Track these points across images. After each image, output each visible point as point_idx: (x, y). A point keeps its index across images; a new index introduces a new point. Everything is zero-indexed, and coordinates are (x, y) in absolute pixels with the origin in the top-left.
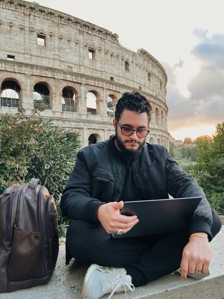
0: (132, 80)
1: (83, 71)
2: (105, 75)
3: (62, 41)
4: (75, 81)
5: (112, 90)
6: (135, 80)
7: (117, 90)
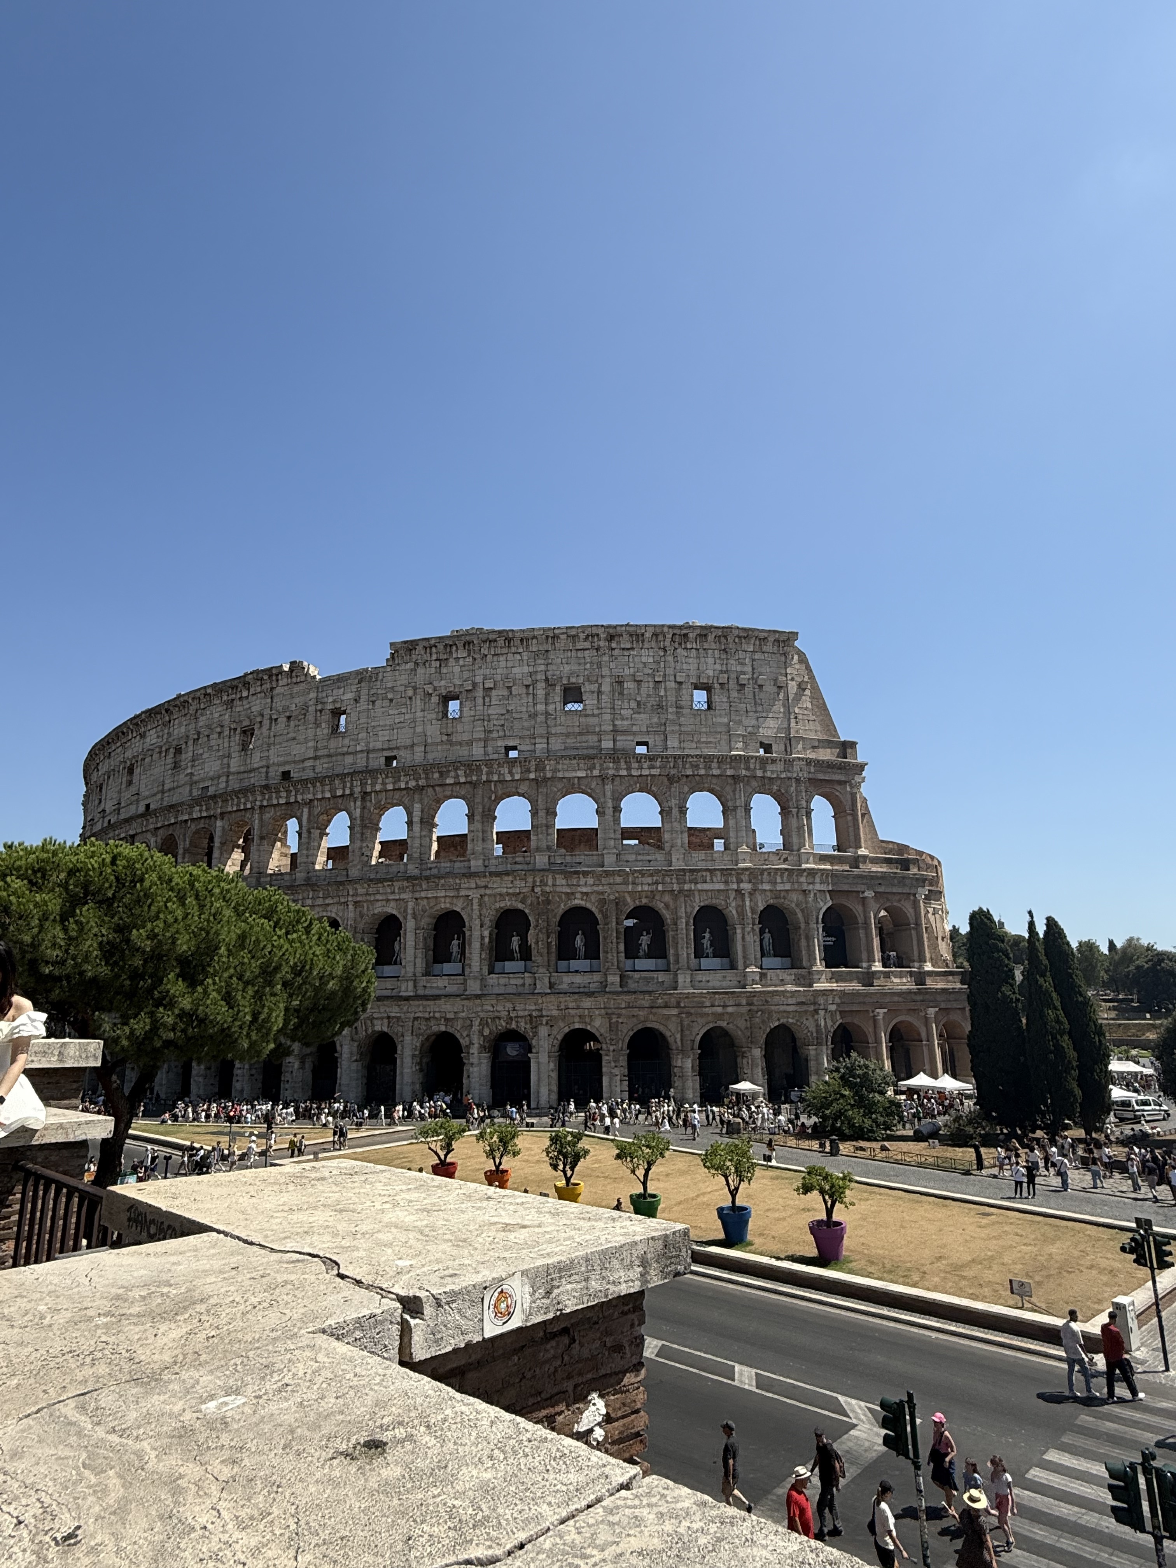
0: (351, 750)
1: (224, 785)
2: (263, 775)
3: (200, 741)
4: (204, 814)
5: (279, 804)
6: (359, 748)
7: (292, 800)
